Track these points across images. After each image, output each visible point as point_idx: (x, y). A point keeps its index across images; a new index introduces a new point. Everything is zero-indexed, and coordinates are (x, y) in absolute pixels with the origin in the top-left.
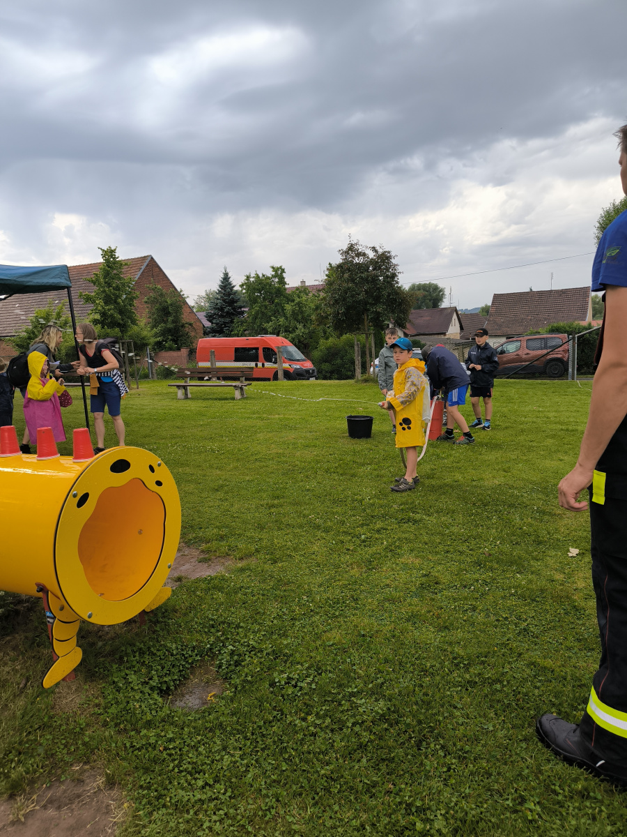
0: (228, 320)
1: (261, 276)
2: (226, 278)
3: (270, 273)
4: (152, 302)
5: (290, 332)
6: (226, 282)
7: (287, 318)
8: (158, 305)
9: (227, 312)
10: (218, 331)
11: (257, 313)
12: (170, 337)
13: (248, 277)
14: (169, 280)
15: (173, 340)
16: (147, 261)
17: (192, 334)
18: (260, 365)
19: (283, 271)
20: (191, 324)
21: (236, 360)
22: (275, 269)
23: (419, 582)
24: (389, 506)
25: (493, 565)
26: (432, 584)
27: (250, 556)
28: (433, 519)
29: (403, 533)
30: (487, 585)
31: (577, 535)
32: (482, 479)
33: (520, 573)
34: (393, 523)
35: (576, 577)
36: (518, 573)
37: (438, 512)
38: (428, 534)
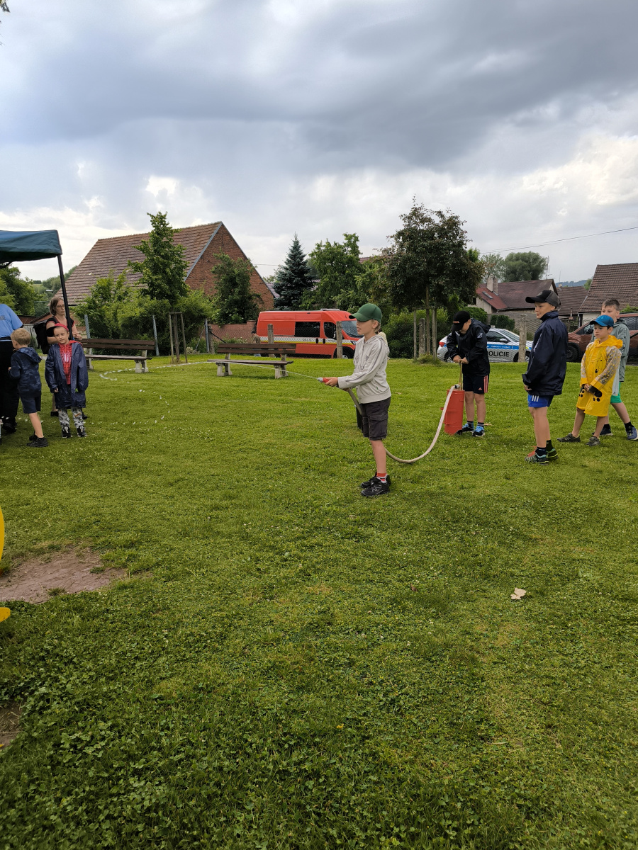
0: (296, 292)
1: (332, 244)
2: (296, 247)
3: (342, 241)
4: (219, 272)
7: (356, 290)
8: (225, 275)
9: (296, 283)
10: (279, 305)
11: (326, 285)
12: (236, 309)
13: (319, 246)
14: (239, 248)
15: (239, 313)
16: (218, 228)
17: (260, 306)
18: (321, 340)
19: (357, 239)
20: (259, 296)
21: (297, 335)
22: (348, 237)
23: (310, 620)
24: (345, 516)
25: (409, 604)
26: (323, 624)
27: (147, 570)
28: (384, 536)
29: (337, 551)
30: (385, 631)
31: (539, 569)
32: (474, 487)
33: (436, 618)
34: (336, 538)
35: (501, 630)
36: (433, 617)
37: (396, 526)
38: (365, 555)
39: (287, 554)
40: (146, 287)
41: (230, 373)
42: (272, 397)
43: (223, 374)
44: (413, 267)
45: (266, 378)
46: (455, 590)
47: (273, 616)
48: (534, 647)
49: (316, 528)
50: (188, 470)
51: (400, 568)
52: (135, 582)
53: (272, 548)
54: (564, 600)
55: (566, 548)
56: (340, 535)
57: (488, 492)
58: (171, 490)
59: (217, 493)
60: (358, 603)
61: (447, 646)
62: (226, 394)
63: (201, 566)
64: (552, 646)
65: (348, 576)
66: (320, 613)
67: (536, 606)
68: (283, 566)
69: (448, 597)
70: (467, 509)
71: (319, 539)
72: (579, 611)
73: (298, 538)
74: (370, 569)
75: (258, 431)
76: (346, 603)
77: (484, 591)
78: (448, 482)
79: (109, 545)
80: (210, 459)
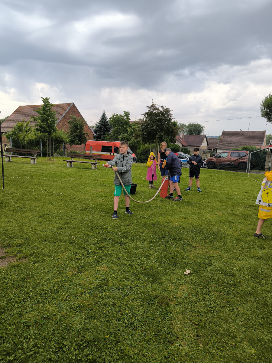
0: (103, 133)
1: (119, 115)
2: (104, 115)
3: (123, 114)
4: (71, 123)
5: (129, 141)
6: (104, 117)
7: (128, 134)
8: (73, 124)
9: (103, 130)
10: (96, 138)
11: (116, 131)
12: (77, 139)
13: (113, 115)
14: (80, 114)
15: (79, 140)
16: (71, 105)
17: (87, 138)
18: (112, 154)
19: (129, 114)
20: (87, 134)
21: (102, 151)
22: (125, 113)
23: (97, 284)
24: (117, 234)
25: (141, 276)
26: (103, 285)
27: (26, 258)
28: (133, 243)
29: (112, 250)
30: (130, 289)
31: (196, 261)
32: (171, 222)
33: (152, 283)
34: (112, 244)
35: (179, 289)
36: (151, 283)
37: (138, 239)
38: (124, 252)
39: (90, 251)
40: (39, 128)
41: (73, 166)
42: (90, 178)
43: (69, 166)
44: (151, 127)
45: (88, 169)
46: (161, 269)
47: (81, 281)
48: (193, 297)
49: (104, 239)
50: (49, 210)
51: (139, 259)
52: (19, 264)
53: (84, 248)
54: (206, 275)
55: (207, 251)
56: (114, 243)
57: (177, 224)
58: (41, 219)
59: (61, 221)
60: (119, 275)
61: (156, 297)
62: (70, 175)
63: (50, 256)
64: (200, 297)
65: (116, 262)
66: (103, 280)
67: (194, 277)
68: (88, 257)
69: (158, 273)
70: (168, 232)
71: (105, 244)
72: (212, 280)
73: (96, 243)
74: (126, 259)
75: (82, 193)
76: (114, 275)
77: (173, 270)
78: (161, 219)
79: (9, 245)
80: (60, 205)
